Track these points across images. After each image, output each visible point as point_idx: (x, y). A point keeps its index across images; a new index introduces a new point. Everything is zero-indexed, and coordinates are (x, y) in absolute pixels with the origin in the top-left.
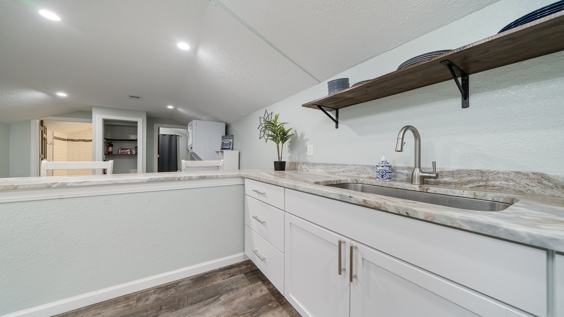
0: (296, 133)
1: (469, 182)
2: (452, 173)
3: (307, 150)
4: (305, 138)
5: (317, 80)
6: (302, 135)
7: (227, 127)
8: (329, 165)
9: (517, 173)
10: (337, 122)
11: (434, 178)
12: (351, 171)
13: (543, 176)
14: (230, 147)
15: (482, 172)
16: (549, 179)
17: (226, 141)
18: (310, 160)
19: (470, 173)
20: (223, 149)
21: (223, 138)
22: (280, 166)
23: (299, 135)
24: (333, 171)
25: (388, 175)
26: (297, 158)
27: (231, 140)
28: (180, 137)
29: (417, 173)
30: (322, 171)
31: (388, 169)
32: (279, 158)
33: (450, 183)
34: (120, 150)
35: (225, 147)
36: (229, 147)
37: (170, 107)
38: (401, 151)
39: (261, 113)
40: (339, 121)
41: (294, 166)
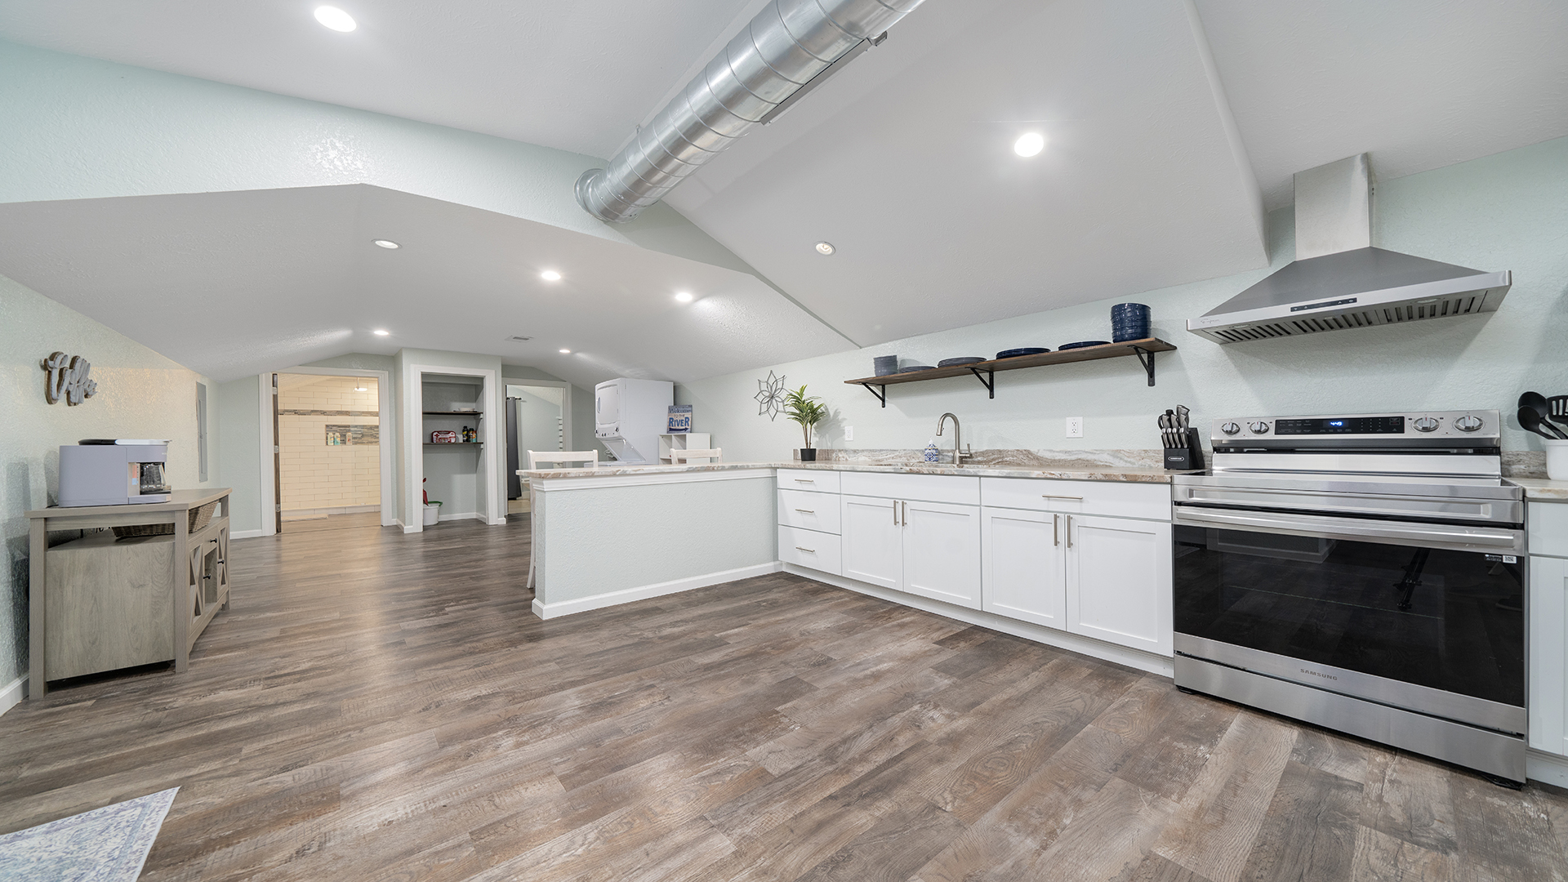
0: (827, 409)
1: (993, 460)
2: (983, 454)
3: (844, 433)
4: (840, 417)
5: (858, 345)
6: (836, 413)
7: (676, 389)
8: (876, 451)
9: (1018, 450)
10: (883, 401)
11: (969, 457)
12: (900, 457)
13: (1029, 452)
14: (687, 427)
15: (1000, 451)
16: (1031, 454)
17: (678, 417)
18: (848, 446)
19: (993, 452)
20: (671, 429)
21: (671, 410)
22: (809, 455)
23: (832, 414)
24: (880, 458)
25: (935, 457)
26: (829, 444)
27: (688, 415)
28: (523, 401)
29: (958, 454)
30: (867, 459)
31: (934, 452)
32: (807, 444)
33: (982, 462)
34: (435, 434)
35: (677, 427)
36: (684, 427)
37: (565, 351)
38: (941, 435)
39: (763, 374)
40: (886, 399)
41: (828, 455)
